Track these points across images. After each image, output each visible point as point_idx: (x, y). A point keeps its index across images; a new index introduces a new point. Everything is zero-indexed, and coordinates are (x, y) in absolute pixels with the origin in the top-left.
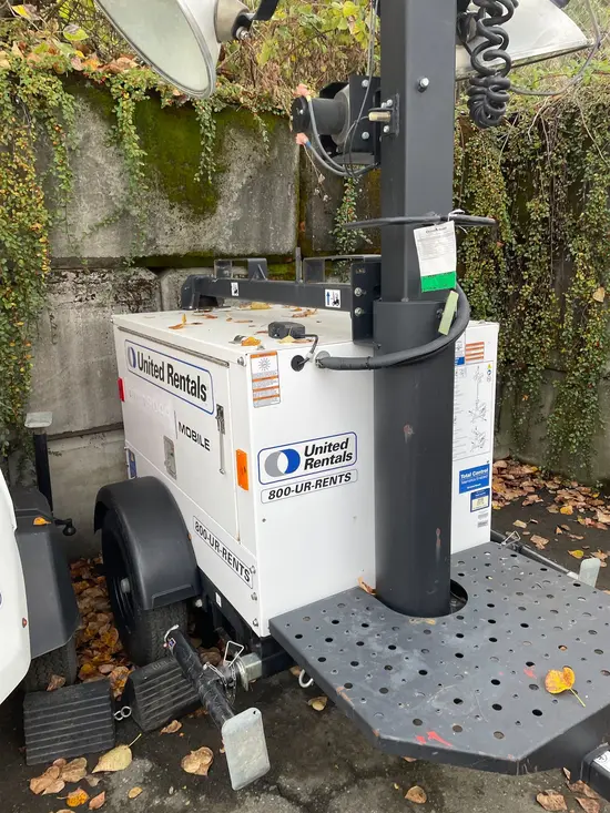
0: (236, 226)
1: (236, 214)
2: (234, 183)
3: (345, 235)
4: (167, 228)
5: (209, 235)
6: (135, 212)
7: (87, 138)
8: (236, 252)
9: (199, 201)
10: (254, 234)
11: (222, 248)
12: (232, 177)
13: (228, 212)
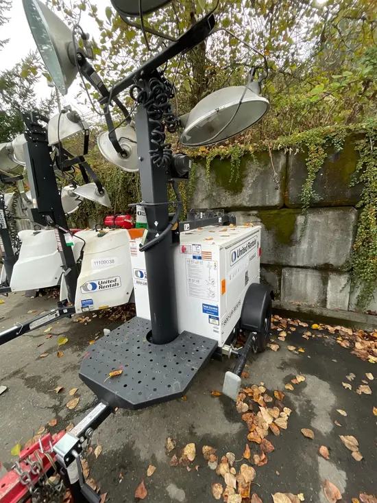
0: (250, 196)
1: (250, 192)
2: (250, 180)
3: (305, 196)
4: (224, 198)
5: (239, 200)
6: (214, 194)
7: (201, 174)
8: (250, 206)
9: (236, 188)
10: (259, 198)
11: (245, 204)
12: (249, 178)
13: (247, 192)
